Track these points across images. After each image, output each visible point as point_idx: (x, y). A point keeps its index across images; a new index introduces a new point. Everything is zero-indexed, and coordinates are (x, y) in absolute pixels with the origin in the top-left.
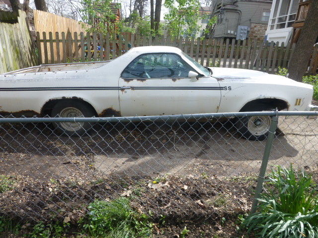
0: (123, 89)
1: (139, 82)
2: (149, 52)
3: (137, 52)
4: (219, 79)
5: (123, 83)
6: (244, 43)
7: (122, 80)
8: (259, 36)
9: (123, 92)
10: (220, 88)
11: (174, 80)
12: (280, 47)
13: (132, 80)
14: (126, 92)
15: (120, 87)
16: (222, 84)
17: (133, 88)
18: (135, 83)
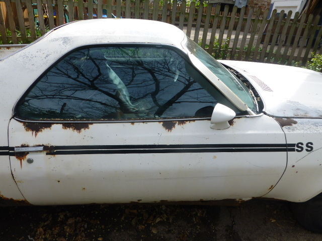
0: (21, 155)
1: (70, 131)
2: (98, 42)
3: (66, 40)
4: (285, 122)
5: (20, 135)
6: (242, 12)
7: (18, 126)
8: (260, 4)
9: (24, 162)
10: (287, 148)
11: (169, 126)
12: (292, 20)
13: (48, 125)
14: (30, 161)
15: (13, 149)
16: (293, 135)
17: (51, 150)
18: (57, 134)
